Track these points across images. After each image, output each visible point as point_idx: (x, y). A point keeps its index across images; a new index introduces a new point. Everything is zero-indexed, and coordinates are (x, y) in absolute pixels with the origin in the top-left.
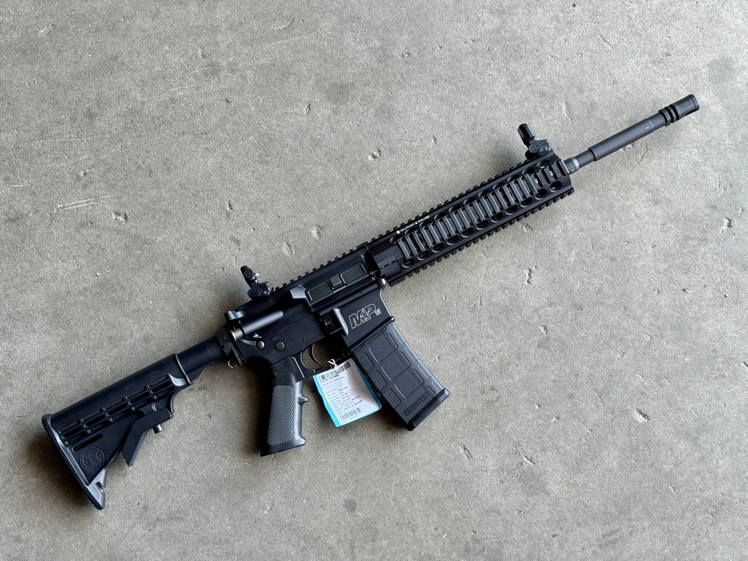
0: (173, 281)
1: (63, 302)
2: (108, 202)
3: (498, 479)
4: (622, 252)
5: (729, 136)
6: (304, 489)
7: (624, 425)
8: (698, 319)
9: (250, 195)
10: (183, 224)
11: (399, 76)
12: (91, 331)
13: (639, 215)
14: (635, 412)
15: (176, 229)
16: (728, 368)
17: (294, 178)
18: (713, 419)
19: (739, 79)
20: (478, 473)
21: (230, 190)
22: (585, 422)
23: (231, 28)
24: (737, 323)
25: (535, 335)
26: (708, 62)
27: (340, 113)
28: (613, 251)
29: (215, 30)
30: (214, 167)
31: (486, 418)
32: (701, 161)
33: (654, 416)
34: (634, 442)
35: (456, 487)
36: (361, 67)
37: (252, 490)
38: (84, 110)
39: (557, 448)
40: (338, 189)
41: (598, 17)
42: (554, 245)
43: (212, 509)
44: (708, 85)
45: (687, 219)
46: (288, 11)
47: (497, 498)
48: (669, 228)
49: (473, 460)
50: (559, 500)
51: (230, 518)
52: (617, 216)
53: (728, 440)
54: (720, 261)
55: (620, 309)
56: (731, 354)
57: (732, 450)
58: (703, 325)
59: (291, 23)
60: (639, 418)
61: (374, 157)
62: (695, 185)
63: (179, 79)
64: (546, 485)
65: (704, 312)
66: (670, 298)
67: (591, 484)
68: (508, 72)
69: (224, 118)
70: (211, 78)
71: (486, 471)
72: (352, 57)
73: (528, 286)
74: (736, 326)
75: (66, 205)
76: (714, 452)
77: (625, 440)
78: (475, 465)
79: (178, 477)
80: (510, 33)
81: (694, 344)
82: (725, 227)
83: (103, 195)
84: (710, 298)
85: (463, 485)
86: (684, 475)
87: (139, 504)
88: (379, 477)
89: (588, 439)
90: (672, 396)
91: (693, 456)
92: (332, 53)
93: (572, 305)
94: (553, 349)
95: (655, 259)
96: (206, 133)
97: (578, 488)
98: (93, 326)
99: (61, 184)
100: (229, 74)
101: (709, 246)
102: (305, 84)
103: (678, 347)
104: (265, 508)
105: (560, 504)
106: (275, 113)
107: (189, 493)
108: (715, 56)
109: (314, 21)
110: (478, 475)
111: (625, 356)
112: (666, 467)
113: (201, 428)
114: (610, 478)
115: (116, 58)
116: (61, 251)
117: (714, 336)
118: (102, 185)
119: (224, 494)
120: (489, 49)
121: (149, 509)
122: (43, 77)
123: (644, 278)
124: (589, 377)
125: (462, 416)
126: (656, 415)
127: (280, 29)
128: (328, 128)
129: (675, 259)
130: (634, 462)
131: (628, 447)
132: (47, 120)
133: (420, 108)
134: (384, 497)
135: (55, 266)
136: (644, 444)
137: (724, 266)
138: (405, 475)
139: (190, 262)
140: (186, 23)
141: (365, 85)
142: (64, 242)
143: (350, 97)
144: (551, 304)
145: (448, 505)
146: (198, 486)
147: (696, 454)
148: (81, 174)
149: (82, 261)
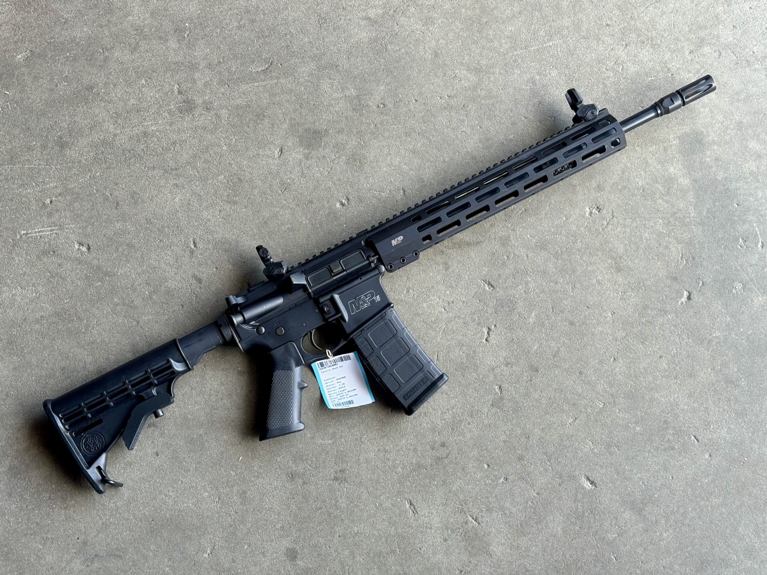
0: (131, 315)
1: (19, 329)
2: (72, 231)
3: (442, 537)
4: (582, 317)
5: (694, 209)
6: (247, 535)
7: (571, 491)
8: (652, 389)
9: (215, 233)
10: (145, 258)
11: (372, 126)
12: (44, 360)
13: (601, 281)
14: (583, 478)
15: (138, 263)
16: (677, 440)
17: (261, 220)
18: (659, 490)
19: (708, 153)
20: (422, 529)
21: (196, 228)
22: (533, 485)
23: (210, 66)
24: (690, 396)
25: (489, 394)
26: (678, 135)
27: (312, 158)
28: (572, 315)
29: (193, 67)
30: (182, 203)
31: (434, 474)
32: (665, 231)
33: (601, 483)
34: (579, 509)
35: (399, 542)
36: (335, 114)
37: (193, 532)
38: (55, 138)
39: (502, 508)
40: (304, 234)
41: (574, 82)
42: (514, 305)
43: (151, 548)
44: (678, 157)
45: (647, 288)
46: (267, 54)
47: (439, 556)
48: (629, 296)
49: (418, 516)
50: (501, 562)
51: (170, 559)
52: (579, 281)
53: (673, 513)
54: (677, 333)
55: (575, 374)
56: (682, 427)
57: (677, 523)
58: (656, 395)
59: (269, 66)
60: (587, 484)
61: (343, 204)
62: (658, 256)
63: (154, 114)
64: (489, 546)
65: (658, 383)
66: (626, 366)
67: (534, 548)
68: (481, 130)
69: (195, 156)
70: (185, 114)
71: (431, 528)
72: (328, 104)
73: (486, 344)
74: (689, 399)
75: (30, 231)
76: (658, 524)
77: (571, 506)
78: (420, 521)
79: (120, 513)
80: (486, 92)
81: (646, 413)
82: (684, 299)
83: (67, 224)
84: (664, 369)
85: (406, 541)
86: (627, 545)
87: (78, 538)
88: (322, 526)
89: (534, 502)
90: (620, 466)
91: (637, 527)
92: (307, 99)
93: (529, 366)
94: (506, 409)
95: (613, 326)
96: (176, 169)
97: (520, 551)
98: (47, 355)
99: (26, 210)
100: (204, 112)
101: (668, 316)
102: (278, 127)
103: (630, 416)
104: (205, 552)
105: (502, 566)
106: (247, 154)
107: (129, 531)
108: (686, 129)
109: (292, 66)
110: (422, 532)
111: (577, 421)
112: (609, 535)
113: (147, 465)
114: (553, 543)
115: (92, 88)
116: (21, 278)
117: (666, 407)
118: (68, 214)
119: (165, 535)
120: (464, 106)
121: (89, 544)
122: (16, 102)
123: (600, 344)
124: (540, 439)
125: (410, 470)
126: (603, 483)
127: (257, 71)
128: (298, 173)
129: (633, 328)
130: (579, 528)
131: (573, 513)
132: (18, 145)
133: (392, 159)
134: (326, 547)
135: (13, 292)
136: (589, 511)
137: (681, 338)
138: (349, 527)
139: (151, 297)
140: (165, 59)
141: (338, 132)
142: (24, 268)
143: (323, 143)
144: (507, 364)
145: (390, 560)
146: (139, 525)
147: (640, 525)
148: (47, 202)
149: (40, 288)
